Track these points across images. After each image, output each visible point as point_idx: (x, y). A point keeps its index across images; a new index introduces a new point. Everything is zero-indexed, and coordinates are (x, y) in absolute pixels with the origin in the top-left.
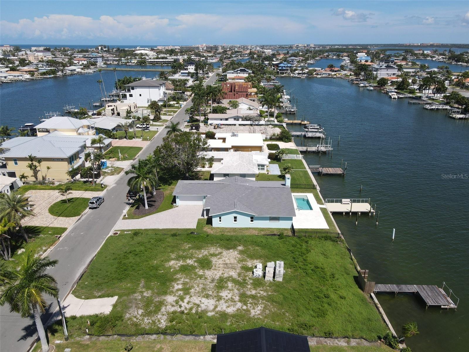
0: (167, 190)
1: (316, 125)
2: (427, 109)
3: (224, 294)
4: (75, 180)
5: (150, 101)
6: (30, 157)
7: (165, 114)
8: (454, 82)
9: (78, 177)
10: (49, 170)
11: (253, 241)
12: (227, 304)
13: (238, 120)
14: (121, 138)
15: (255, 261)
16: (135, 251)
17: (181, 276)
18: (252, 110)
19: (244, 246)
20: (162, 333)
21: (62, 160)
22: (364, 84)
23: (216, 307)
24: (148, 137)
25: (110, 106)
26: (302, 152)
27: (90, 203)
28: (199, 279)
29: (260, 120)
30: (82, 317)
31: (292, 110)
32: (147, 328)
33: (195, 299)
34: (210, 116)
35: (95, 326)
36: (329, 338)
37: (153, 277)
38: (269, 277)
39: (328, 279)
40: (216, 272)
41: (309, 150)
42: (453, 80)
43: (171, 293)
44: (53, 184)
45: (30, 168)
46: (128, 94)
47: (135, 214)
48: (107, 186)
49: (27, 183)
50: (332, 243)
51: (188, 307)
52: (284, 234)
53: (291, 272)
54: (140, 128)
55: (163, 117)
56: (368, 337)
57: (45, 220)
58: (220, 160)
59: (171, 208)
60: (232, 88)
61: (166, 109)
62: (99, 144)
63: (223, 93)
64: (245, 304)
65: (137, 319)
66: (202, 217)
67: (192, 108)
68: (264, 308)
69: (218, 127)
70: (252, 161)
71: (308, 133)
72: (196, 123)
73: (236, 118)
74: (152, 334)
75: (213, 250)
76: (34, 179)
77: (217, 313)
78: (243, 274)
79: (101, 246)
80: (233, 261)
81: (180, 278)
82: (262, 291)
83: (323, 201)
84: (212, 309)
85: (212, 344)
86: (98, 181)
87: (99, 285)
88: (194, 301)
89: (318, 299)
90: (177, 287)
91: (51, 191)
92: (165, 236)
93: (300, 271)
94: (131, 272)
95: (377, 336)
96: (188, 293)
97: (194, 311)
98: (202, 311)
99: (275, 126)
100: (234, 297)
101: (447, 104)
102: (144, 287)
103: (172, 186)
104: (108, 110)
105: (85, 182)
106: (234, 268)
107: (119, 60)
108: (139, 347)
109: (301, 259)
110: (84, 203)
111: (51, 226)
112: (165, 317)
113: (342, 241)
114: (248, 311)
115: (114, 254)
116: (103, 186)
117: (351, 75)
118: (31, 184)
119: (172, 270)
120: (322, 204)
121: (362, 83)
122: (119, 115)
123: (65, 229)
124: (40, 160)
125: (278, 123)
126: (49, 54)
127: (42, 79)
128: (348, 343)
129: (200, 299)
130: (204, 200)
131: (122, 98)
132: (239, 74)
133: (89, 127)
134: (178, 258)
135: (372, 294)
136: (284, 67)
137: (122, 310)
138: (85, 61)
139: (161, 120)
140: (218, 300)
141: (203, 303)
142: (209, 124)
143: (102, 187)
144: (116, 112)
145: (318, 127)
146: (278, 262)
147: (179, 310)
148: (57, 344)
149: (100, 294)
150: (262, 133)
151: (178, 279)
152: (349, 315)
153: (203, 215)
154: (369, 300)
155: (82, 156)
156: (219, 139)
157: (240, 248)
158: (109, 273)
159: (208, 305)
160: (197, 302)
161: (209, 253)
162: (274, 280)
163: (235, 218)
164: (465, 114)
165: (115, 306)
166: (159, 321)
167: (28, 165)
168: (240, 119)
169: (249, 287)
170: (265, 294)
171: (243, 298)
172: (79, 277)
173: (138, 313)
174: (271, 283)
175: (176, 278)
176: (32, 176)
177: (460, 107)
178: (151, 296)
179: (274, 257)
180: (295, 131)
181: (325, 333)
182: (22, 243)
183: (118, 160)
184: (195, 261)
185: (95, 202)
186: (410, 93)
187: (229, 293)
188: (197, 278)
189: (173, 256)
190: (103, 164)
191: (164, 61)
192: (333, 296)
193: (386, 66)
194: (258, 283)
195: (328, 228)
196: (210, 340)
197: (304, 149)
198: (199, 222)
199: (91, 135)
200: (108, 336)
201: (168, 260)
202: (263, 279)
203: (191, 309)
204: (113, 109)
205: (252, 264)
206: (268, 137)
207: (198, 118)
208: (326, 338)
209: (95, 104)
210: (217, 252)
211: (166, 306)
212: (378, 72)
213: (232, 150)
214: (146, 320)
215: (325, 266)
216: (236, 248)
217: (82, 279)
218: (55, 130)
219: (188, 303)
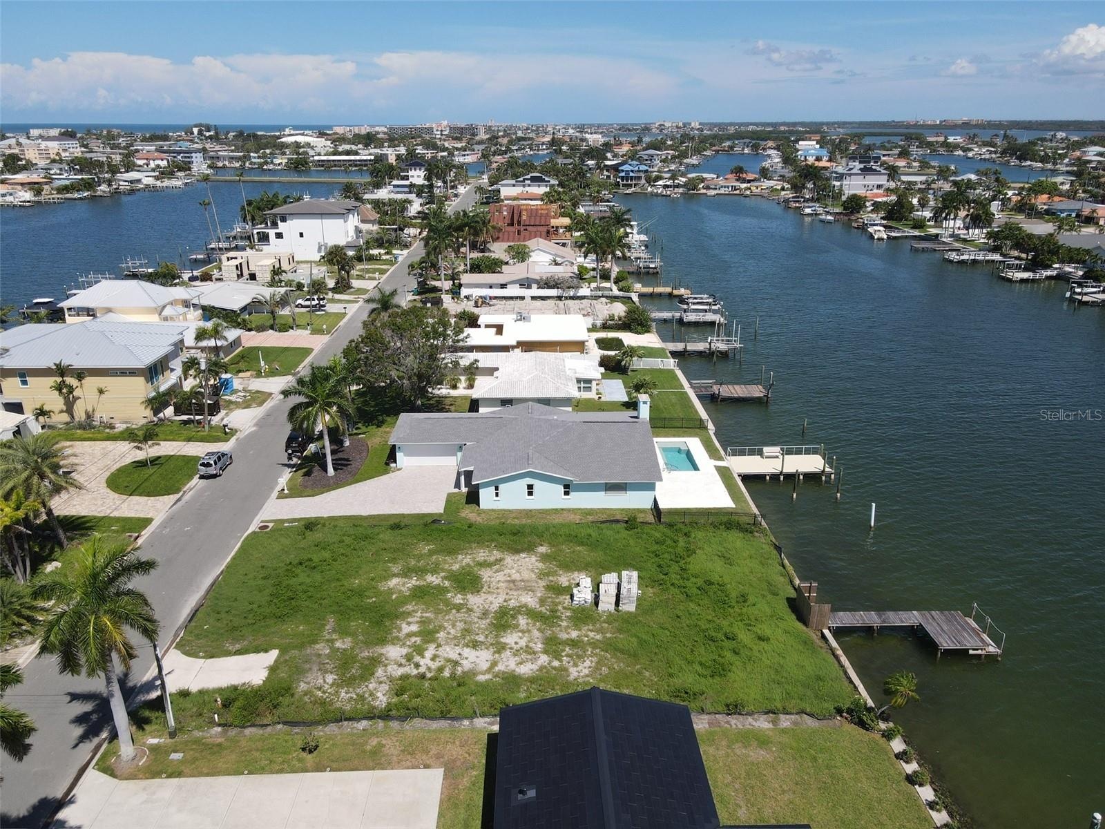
0: (375, 438)
1: (706, 296)
2: (951, 262)
3: (511, 639)
4: (161, 420)
5: (323, 248)
6: (58, 366)
7: (359, 277)
8: (1012, 204)
9: (169, 411)
10: (103, 396)
11: (570, 535)
12: (517, 658)
13: (529, 287)
14: (260, 329)
15: (576, 574)
16: (310, 560)
17: (416, 608)
18: (560, 264)
19: (551, 545)
20: (379, 717)
21: (132, 372)
22: (813, 209)
23: (494, 664)
24: (325, 327)
25: (232, 258)
26: (674, 354)
27: (201, 465)
28: (454, 611)
29: (578, 287)
30: (201, 692)
31: (652, 266)
32: (348, 708)
33: (448, 649)
34: (466, 278)
35: (234, 709)
36: (735, 714)
37: (353, 610)
38: (607, 604)
39: (734, 604)
40: (491, 598)
41: (689, 348)
42: (1009, 199)
43: (395, 641)
44: (112, 427)
45: (57, 393)
46: (272, 233)
47: (306, 487)
48: (236, 431)
49: (50, 427)
50: (741, 535)
51: (434, 665)
52: (638, 520)
53: (654, 593)
54: (303, 307)
55: (356, 283)
56: (815, 710)
57: (99, 503)
58: (491, 371)
59: (386, 472)
60: (515, 218)
61: (363, 267)
62: (213, 340)
63: (494, 227)
64: (557, 656)
65: (324, 692)
66: (457, 490)
67: (423, 262)
68: (597, 663)
69: (485, 303)
70: (564, 371)
71: (688, 314)
72: (433, 295)
73: (525, 283)
74: (358, 719)
75: (482, 555)
76: (65, 417)
77: (496, 676)
78: (550, 600)
79: (233, 553)
80: (527, 575)
81: (413, 611)
82: (591, 631)
83: (722, 452)
84: (485, 668)
85: (488, 735)
86: (215, 420)
87: (234, 629)
88: (446, 655)
89: (711, 643)
90: (406, 629)
91: (109, 442)
92: (376, 530)
93: (673, 590)
94: (305, 603)
95: (835, 708)
96: (434, 640)
97: (447, 674)
98: (464, 672)
99: (614, 299)
100: (531, 645)
101: (995, 249)
102: (334, 631)
103: (383, 429)
104: (229, 266)
105: (185, 423)
106: (529, 589)
107: (244, 157)
108: (333, 745)
109: (675, 568)
110: (188, 465)
111: (116, 514)
112: (385, 687)
113: (763, 531)
114: (563, 669)
115: (263, 567)
116: (227, 430)
117: (783, 189)
118: (61, 429)
119: (394, 597)
120: (721, 459)
121: (809, 207)
122: (255, 279)
123: (147, 522)
124: (80, 374)
125: (621, 294)
126: (75, 145)
127: (61, 203)
128: (775, 722)
129: (458, 649)
130: (459, 454)
131: (259, 241)
132: (527, 189)
133: (186, 304)
134: (406, 573)
135: (826, 632)
136: (632, 171)
137: (290, 676)
138: (162, 160)
139: (352, 290)
140: (499, 652)
141: (467, 658)
142: (462, 296)
143: (226, 433)
144: (246, 272)
145: (711, 300)
146: (624, 573)
147: (415, 672)
148: (152, 745)
149: (238, 646)
150: (584, 315)
151: (409, 614)
152: (777, 671)
153: (457, 485)
154: (819, 642)
155: (177, 365)
156: (487, 326)
157: (542, 549)
158: (255, 606)
159: (478, 662)
160: (453, 655)
161: (474, 561)
162: (617, 610)
163: (530, 487)
164: (1033, 271)
165: (273, 669)
166: (371, 694)
167: (53, 384)
168: (535, 286)
169: (564, 624)
170: (599, 637)
171: (553, 646)
172: (188, 615)
173: (325, 681)
174: (611, 614)
175: (404, 612)
176: (62, 412)
177: (1024, 256)
178: (352, 648)
179: (618, 564)
180: (660, 310)
181: (727, 706)
182: (52, 551)
183: (259, 375)
184: (444, 578)
185: (212, 462)
186: (914, 227)
187: (521, 638)
188: (451, 609)
189: (395, 569)
190: (225, 384)
191: (351, 161)
192: (744, 637)
193: (861, 169)
194: (583, 616)
195: (734, 506)
196: (485, 728)
197: (680, 346)
198: (450, 499)
199: (194, 321)
200: (262, 726)
201: (385, 577)
202: (594, 608)
203: (441, 669)
204: (241, 264)
205: (569, 581)
206: (599, 323)
207: (437, 284)
208: (729, 714)
209: (194, 257)
210: (492, 559)
211: (386, 666)
212: (844, 183)
213: (518, 351)
214: (343, 694)
215: (726, 579)
216: (533, 550)
217: (195, 620)
218: (109, 310)
219: (433, 659)
